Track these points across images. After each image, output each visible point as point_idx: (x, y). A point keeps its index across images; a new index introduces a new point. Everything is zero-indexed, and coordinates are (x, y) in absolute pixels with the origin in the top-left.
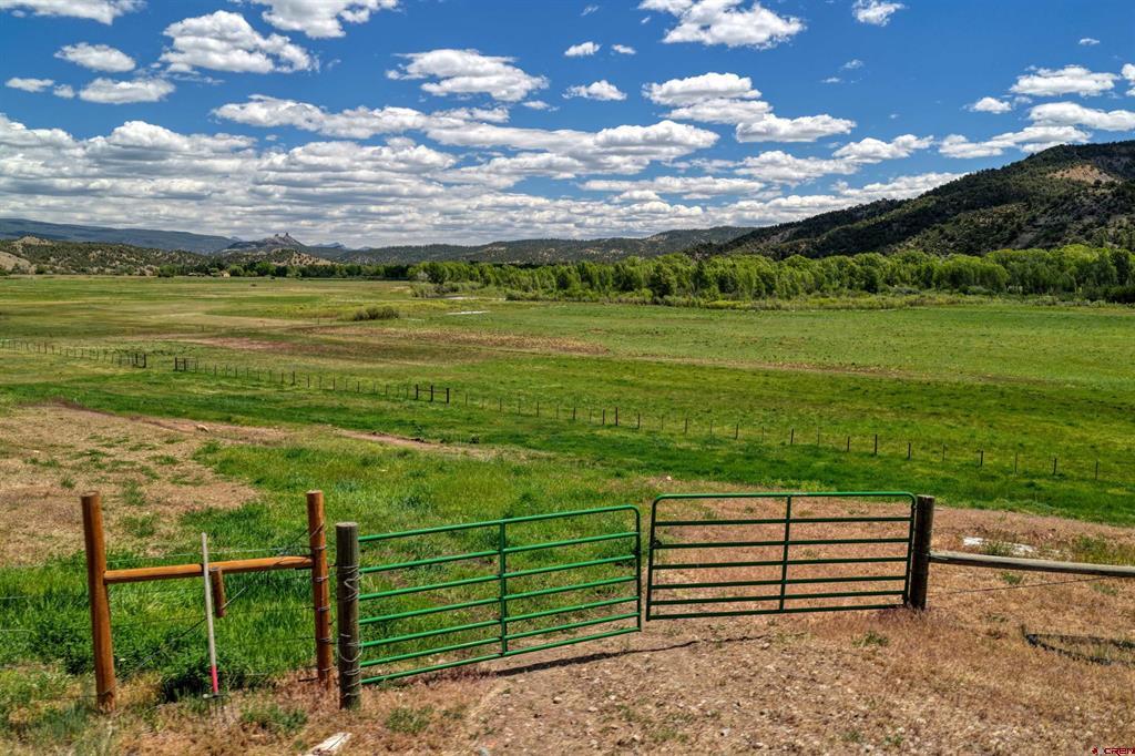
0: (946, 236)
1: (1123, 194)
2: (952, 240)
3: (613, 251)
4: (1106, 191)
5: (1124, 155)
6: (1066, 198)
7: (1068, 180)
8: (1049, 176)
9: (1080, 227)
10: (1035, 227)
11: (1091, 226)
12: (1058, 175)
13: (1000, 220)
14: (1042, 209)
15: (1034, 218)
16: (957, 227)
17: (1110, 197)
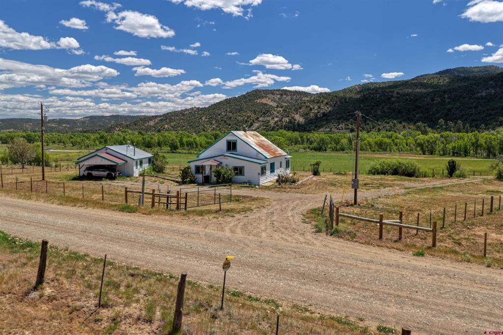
0: (227, 124)
1: (286, 110)
2: (229, 125)
3: (64, 125)
4: (280, 109)
5: (278, 94)
6: (268, 111)
7: (262, 103)
8: (255, 101)
9: (274, 122)
10: (259, 121)
11: (277, 121)
12: (258, 101)
13: (246, 118)
14: (260, 114)
15: (258, 118)
16: (230, 120)
17: (282, 111)
